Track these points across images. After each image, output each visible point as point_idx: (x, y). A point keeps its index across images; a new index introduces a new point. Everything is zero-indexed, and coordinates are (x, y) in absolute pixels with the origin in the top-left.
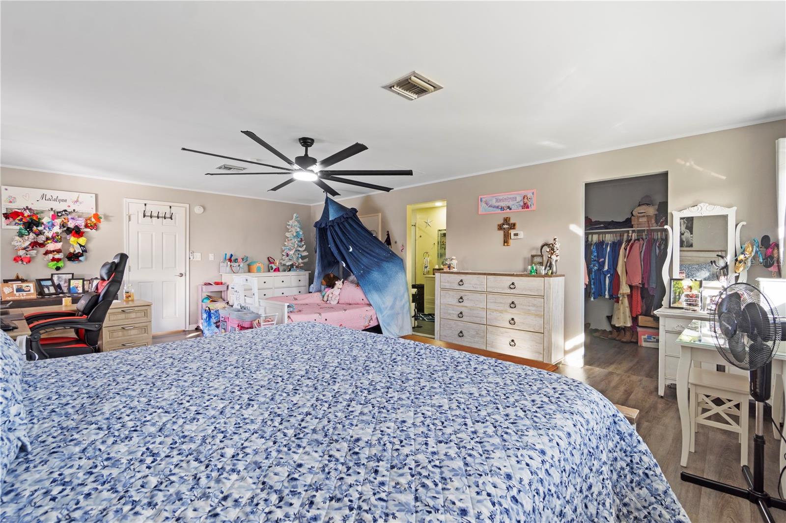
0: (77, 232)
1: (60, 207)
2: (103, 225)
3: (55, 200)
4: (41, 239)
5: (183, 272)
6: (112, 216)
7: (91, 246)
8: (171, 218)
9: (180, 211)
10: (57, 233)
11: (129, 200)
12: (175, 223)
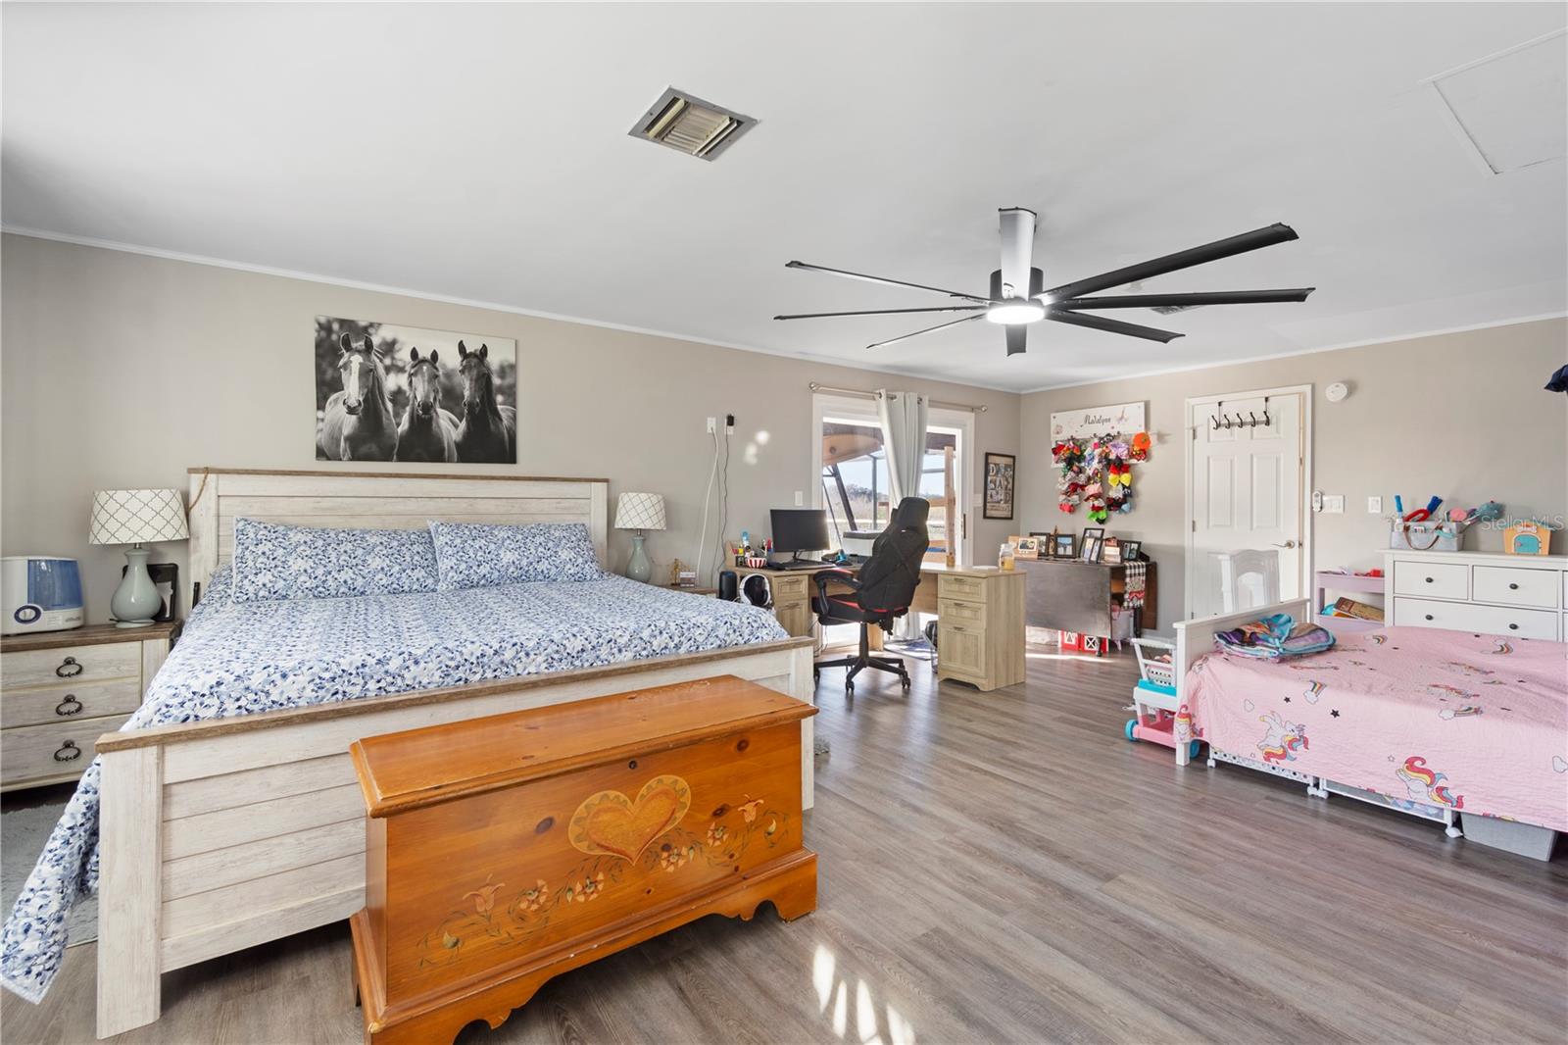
0: (1120, 466)
1: (1102, 430)
2: (1155, 449)
3: (1098, 422)
4: (1082, 479)
5: (1295, 538)
6: (1169, 435)
7: (1141, 487)
8: (1268, 423)
9: (1288, 406)
10: (1096, 469)
11: (1192, 401)
12: (1278, 432)
